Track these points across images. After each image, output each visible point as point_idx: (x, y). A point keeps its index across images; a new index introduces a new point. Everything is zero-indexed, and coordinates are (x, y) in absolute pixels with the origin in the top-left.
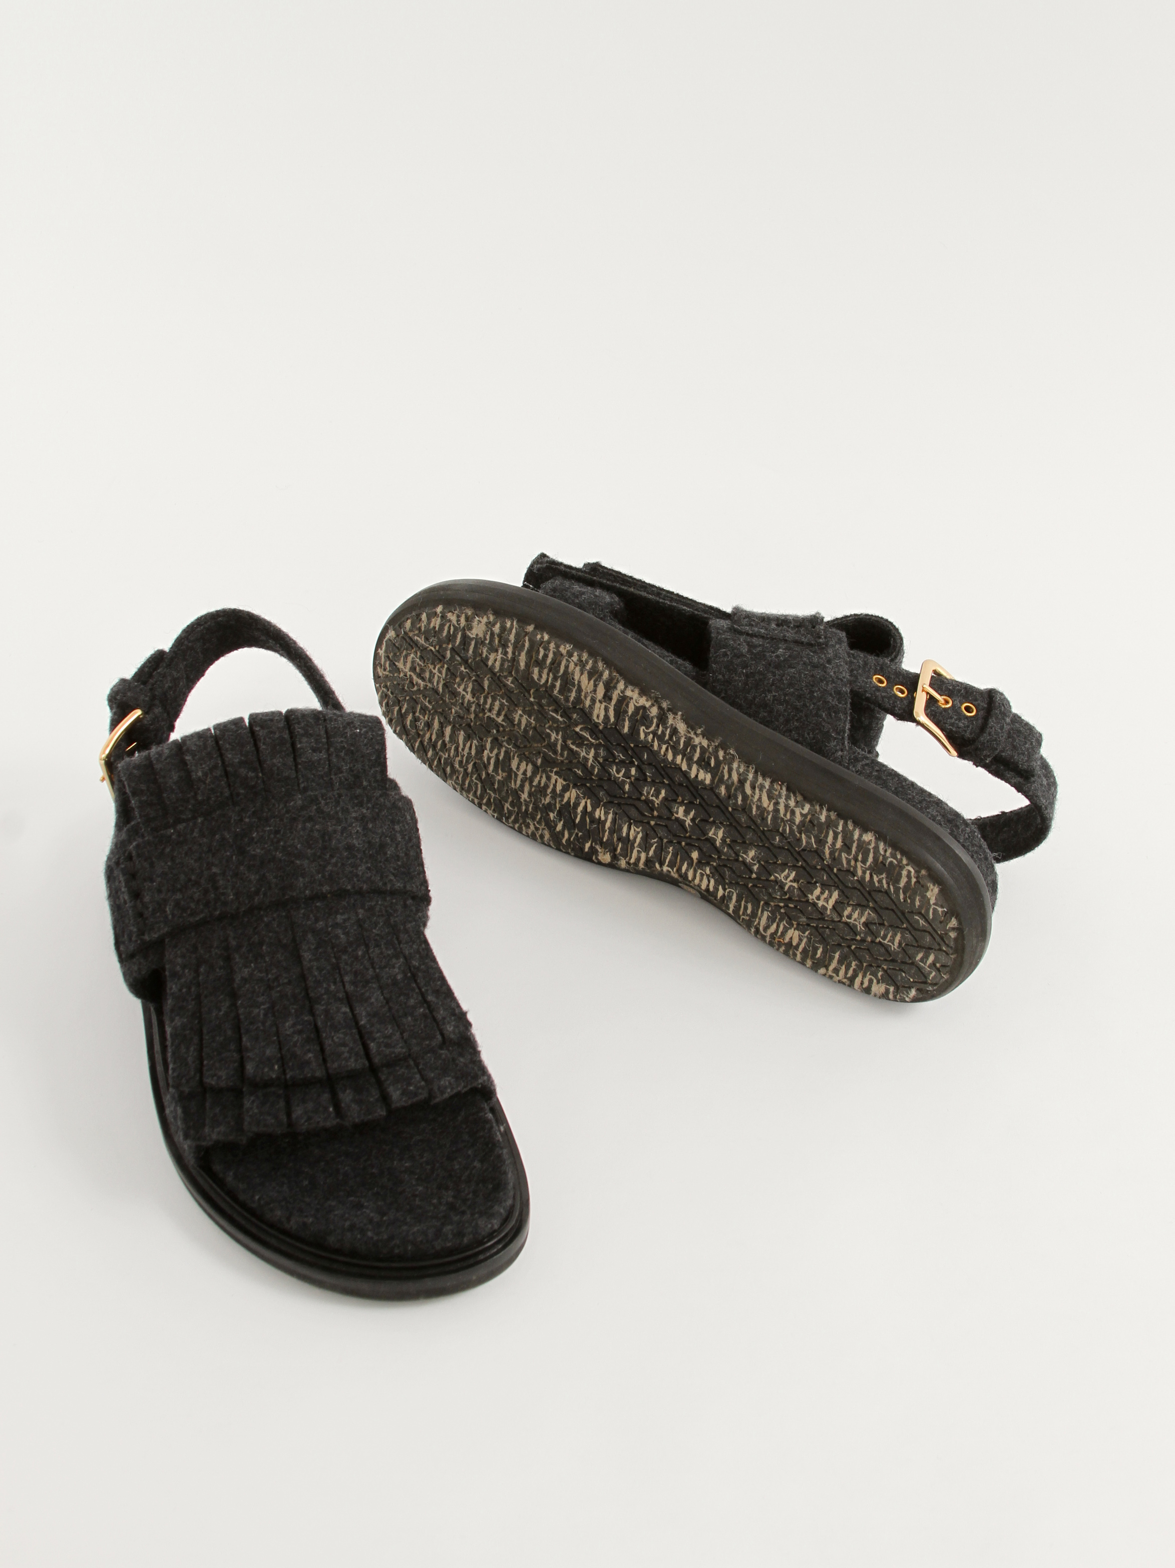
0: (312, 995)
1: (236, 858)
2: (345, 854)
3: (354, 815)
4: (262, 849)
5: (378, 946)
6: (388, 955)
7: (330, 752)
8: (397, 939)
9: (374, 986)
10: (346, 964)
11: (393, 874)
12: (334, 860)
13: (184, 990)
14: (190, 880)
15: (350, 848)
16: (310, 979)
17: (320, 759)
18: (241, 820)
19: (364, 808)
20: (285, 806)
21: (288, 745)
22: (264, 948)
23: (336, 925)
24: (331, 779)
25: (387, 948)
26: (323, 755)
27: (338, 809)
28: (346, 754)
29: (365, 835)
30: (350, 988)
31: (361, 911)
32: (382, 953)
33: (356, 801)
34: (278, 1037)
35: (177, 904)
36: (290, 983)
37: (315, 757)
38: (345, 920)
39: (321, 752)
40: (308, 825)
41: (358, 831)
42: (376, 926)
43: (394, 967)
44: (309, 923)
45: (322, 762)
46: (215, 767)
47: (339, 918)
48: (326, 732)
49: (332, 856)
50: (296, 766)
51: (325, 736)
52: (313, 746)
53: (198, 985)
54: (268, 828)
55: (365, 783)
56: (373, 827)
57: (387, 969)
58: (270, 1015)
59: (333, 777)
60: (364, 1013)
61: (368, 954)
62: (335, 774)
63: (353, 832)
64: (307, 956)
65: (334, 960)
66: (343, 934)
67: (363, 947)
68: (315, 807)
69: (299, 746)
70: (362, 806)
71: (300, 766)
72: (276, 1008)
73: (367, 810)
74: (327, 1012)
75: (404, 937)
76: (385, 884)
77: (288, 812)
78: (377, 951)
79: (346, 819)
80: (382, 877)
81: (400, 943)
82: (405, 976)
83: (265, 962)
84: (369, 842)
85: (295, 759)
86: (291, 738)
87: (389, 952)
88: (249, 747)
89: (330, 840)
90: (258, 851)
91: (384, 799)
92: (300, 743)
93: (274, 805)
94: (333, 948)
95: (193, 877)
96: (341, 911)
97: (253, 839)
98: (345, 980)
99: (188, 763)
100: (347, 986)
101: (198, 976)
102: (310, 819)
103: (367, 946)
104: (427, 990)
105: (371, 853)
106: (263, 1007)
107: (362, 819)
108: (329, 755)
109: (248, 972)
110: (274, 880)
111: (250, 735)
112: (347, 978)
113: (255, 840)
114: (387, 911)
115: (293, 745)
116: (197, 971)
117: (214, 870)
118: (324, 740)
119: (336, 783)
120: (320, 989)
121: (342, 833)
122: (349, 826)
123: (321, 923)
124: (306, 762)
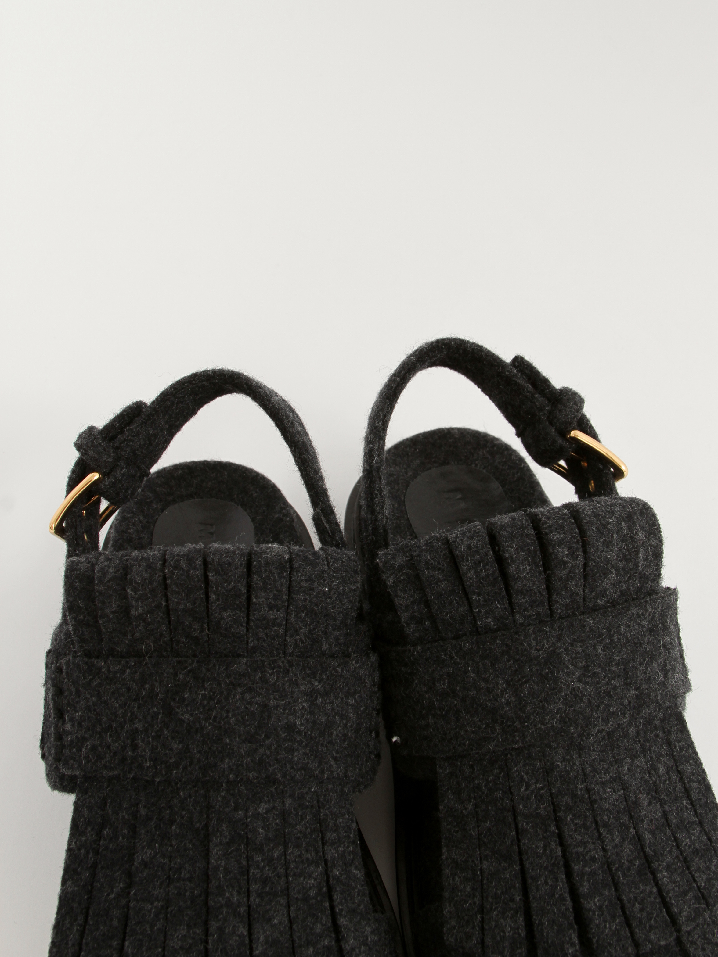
0: (211, 903)
1: (161, 717)
2: (283, 735)
3: (302, 688)
4: (191, 715)
5: (298, 846)
6: (308, 859)
7: (289, 611)
8: (322, 839)
9: (282, 901)
10: (258, 867)
11: (335, 759)
12: (268, 742)
13: (82, 851)
14: (110, 727)
15: (290, 728)
16: (213, 882)
17: (276, 619)
18: (176, 675)
19: (317, 680)
20: (226, 669)
21: (244, 598)
22: (173, 827)
23: (257, 816)
24: (285, 640)
25: (307, 851)
26: (281, 615)
27: (286, 679)
28: (306, 615)
29: (311, 713)
30: (254, 900)
31: (288, 802)
32: (300, 856)
33: (309, 672)
34: (164, 950)
35: (94, 748)
36: (190, 880)
37: (271, 615)
38: (268, 811)
39: (278, 611)
40: (248, 696)
41: (303, 707)
42: (302, 819)
43: (310, 876)
44: (227, 810)
45: (278, 621)
46: (159, 606)
47: (262, 808)
48: (290, 587)
49: (267, 737)
50: (248, 623)
51: (287, 592)
52: (270, 603)
53: (97, 853)
54: (203, 692)
55: (324, 647)
56: (322, 702)
57: (302, 879)
58: (161, 916)
59: (288, 639)
60: (262, 938)
61: (285, 855)
62: (291, 636)
63: (297, 708)
64: (215, 851)
65: (244, 863)
66: (262, 828)
67: (281, 847)
68: (260, 675)
69: (254, 600)
70: (314, 677)
71: (252, 624)
72: (170, 909)
73: (319, 682)
74: (221, 930)
75: (331, 836)
76: (322, 772)
77: (228, 676)
78: (297, 852)
79: (293, 692)
80: (320, 763)
81: (323, 844)
82: (320, 890)
83: (171, 845)
84: (314, 722)
85: (248, 616)
86: (248, 591)
87: (309, 856)
88: (201, 594)
89: (270, 717)
90: (187, 716)
91: (342, 670)
92: (257, 597)
93: (214, 665)
94: (247, 844)
95: (114, 725)
96: (266, 798)
97: (184, 699)
98: (251, 889)
99: (129, 597)
100: (252, 899)
101: (100, 840)
102: (250, 690)
103: (286, 847)
104: (341, 910)
105: (313, 735)
106: (156, 904)
107: (312, 695)
108: (288, 614)
109: (151, 854)
110: (198, 756)
111: (202, 579)
112: (254, 887)
113: (186, 703)
114: (318, 801)
115: (249, 599)
116: (99, 834)
117: (138, 725)
118: (285, 597)
119: (291, 646)
120: (221, 899)
121: (284, 710)
122: (294, 702)
123: (240, 812)
124: (259, 620)
